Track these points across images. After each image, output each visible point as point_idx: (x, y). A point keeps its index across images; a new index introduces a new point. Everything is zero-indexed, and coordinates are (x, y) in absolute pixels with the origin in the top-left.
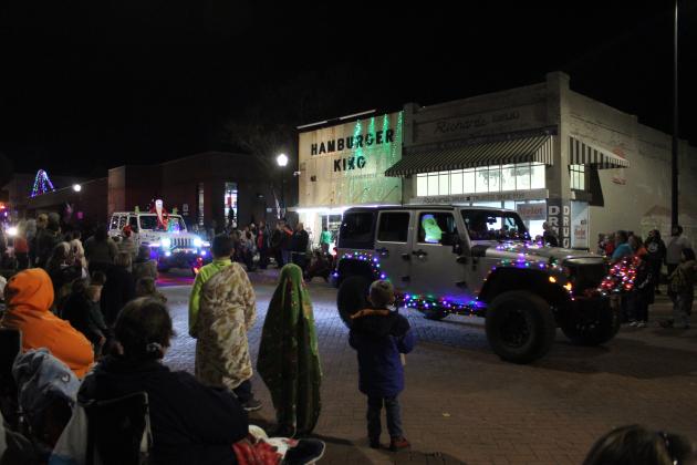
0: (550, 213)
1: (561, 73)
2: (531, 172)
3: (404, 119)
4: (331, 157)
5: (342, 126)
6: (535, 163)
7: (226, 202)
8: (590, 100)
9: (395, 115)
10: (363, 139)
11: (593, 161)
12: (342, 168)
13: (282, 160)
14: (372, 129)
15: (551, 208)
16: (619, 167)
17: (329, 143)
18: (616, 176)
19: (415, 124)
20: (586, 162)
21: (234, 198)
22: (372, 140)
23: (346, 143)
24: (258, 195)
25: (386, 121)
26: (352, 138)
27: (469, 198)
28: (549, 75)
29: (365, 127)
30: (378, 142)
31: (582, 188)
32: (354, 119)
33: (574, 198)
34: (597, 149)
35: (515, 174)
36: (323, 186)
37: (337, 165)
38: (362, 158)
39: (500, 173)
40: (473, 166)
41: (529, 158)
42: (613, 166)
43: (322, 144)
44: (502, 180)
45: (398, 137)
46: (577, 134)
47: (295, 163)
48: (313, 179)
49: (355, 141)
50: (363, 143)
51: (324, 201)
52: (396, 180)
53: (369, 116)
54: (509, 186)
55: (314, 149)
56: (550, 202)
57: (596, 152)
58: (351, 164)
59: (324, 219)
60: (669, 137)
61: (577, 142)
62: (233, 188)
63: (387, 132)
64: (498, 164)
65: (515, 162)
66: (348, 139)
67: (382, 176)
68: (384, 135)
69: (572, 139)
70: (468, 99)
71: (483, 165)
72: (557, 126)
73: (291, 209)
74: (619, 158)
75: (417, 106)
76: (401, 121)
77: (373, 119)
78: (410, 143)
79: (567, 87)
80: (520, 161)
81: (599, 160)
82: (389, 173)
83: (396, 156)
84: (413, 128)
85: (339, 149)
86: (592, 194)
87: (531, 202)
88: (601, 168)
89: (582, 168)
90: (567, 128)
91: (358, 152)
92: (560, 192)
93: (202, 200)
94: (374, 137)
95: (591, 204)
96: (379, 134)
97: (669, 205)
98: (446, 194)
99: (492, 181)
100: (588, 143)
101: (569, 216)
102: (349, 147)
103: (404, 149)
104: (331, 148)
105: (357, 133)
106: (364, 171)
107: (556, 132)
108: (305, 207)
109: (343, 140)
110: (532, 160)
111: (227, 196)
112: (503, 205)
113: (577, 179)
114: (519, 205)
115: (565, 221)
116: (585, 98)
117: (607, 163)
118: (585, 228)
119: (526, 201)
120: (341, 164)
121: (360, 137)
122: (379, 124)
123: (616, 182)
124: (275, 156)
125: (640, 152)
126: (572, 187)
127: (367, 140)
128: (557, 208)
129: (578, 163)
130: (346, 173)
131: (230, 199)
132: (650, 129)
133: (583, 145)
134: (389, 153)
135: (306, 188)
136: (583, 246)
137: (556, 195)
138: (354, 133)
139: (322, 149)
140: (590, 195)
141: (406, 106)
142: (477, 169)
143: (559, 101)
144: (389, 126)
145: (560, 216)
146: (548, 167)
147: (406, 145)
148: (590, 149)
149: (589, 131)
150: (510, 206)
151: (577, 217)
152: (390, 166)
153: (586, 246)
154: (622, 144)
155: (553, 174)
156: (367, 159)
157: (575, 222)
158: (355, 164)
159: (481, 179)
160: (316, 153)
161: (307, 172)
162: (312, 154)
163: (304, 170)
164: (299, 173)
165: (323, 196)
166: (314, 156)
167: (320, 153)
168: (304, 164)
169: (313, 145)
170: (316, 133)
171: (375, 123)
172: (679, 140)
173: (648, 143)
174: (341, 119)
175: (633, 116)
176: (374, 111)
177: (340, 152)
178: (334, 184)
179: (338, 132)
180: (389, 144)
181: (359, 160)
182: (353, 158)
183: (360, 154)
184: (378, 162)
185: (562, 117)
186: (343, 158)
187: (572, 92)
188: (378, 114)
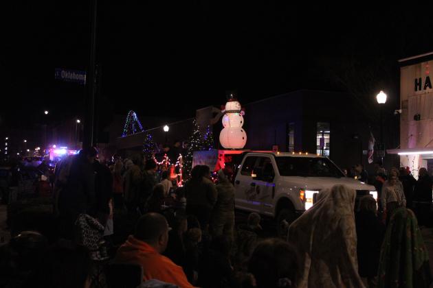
7: (318, 144)
13: (382, 98)
21: (327, 137)
24: (353, 136)
36: (429, 126)
43: (428, 79)
48: (417, 118)
51: (430, 142)
55: (418, 84)
62: (326, 129)
73: (392, 152)
93: (292, 142)
108: (407, 149)
111: (319, 137)
131: (322, 140)
135: (408, 128)
139: (428, 84)
160: (420, 89)
161: (409, 110)
162: (416, 90)
163: (407, 108)
164: (400, 111)
165: (427, 139)
166: (418, 92)
167: (425, 89)
168: (407, 101)
169: (416, 80)
170: (420, 67)
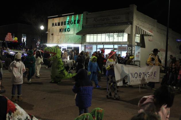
0: (129, 49)
1: (134, 5)
2: (123, 36)
4: (58, 28)
5: (63, 17)
6: (125, 33)
7: (22, 41)
8: (143, 14)
9: (80, 15)
10: (69, 22)
11: (143, 34)
13: (42, 28)
14: (73, 19)
15: (129, 48)
16: (150, 36)
17: (58, 23)
18: (149, 39)
19: (87, 18)
20: (141, 33)
21: (25, 39)
22: (72, 23)
23: (64, 23)
24: (33, 39)
25: (77, 17)
26: (66, 22)
27: (103, 43)
28: (131, 5)
29: (70, 18)
30: (75, 23)
31: (139, 42)
32: (67, 16)
33: (136, 45)
34: (144, 30)
35: (118, 36)
36: (55, 37)
37: (60, 30)
38: (69, 28)
39: (113, 36)
40: (105, 33)
41: (123, 31)
42: (149, 35)
43: (56, 24)
44: (114, 38)
45: (81, 22)
46: (138, 25)
47: (46, 29)
48: (52, 34)
49: (67, 23)
51: (56, 42)
52: (80, 36)
53: (72, 15)
54: (116, 40)
55: (53, 24)
56: (129, 46)
57: (144, 31)
58: (65, 30)
60: (166, 27)
61: (138, 27)
62: (25, 36)
63: (78, 20)
64: (113, 33)
65: (118, 33)
66: (65, 22)
67: (75, 35)
68: (76, 21)
69: (136, 26)
70: (104, 11)
71: (108, 33)
72: (132, 22)
73: (44, 44)
74: (151, 33)
75: (88, 13)
76: (82, 17)
77: (73, 16)
78: (85, 24)
79: (136, 9)
80: (120, 32)
81: (144, 34)
82: (77, 34)
83: (80, 29)
84: (86, 20)
85: (61, 25)
86: (142, 44)
87: (123, 46)
88: (145, 36)
89: (139, 36)
90: (135, 22)
91: (68, 26)
92: (132, 43)
94: (73, 22)
95: (141, 47)
96: (75, 21)
97: (165, 49)
98: (96, 41)
99: (111, 38)
100: (141, 28)
101: (134, 51)
102: (65, 24)
103: (83, 26)
104: (59, 25)
105: (68, 20)
106: (69, 33)
107: (132, 23)
108: (49, 43)
109: (63, 22)
110: (124, 32)
111: (23, 39)
112: (114, 46)
113: (137, 39)
114: (119, 46)
115: (133, 52)
116: (141, 13)
117: (147, 34)
118: (139, 54)
119: (121, 45)
120: (62, 30)
121: (69, 21)
122: (75, 17)
123: (150, 41)
124: (40, 26)
125: (157, 32)
126: (136, 41)
127: (71, 23)
128: (131, 48)
129: (138, 34)
130: (63, 33)
131: (23, 40)
132: (161, 24)
133: (140, 28)
134: (78, 27)
135: (50, 37)
136: (138, 60)
137: (131, 44)
138: (67, 20)
139: (56, 25)
140: (141, 44)
141: (84, 12)
142: (106, 34)
143: (133, 14)
144: (78, 18)
145: (131, 50)
146: (128, 35)
147: (83, 25)
148: (142, 29)
149: (142, 24)
150: (116, 46)
151: (137, 51)
152: (78, 31)
153: (139, 60)
154: (152, 29)
155: (130, 37)
156: (70, 29)
157: (136, 53)
158: (67, 30)
159: (107, 37)
160: (54, 26)
161: (50, 32)
162: (52, 26)
163: (49, 31)
164: (48, 32)
165: (55, 40)
166: (53, 27)
167: (55, 26)
168: (50, 29)
169: (53, 23)
170: (54, 20)
171: (74, 17)
172: (169, 28)
173: (160, 29)
174: (63, 15)
175: (156, 20)
176: (74, 13)
177: (62, 26)
178: (59, 37)
179: (61, 20)
180: (78, 24)
181: (68, 29)
182: (66, 28)
183: (68, 27)
184: (74, 30)
185: (134, 19)
186: (63, 28)
187: (137, 11)
188: (75, 14)
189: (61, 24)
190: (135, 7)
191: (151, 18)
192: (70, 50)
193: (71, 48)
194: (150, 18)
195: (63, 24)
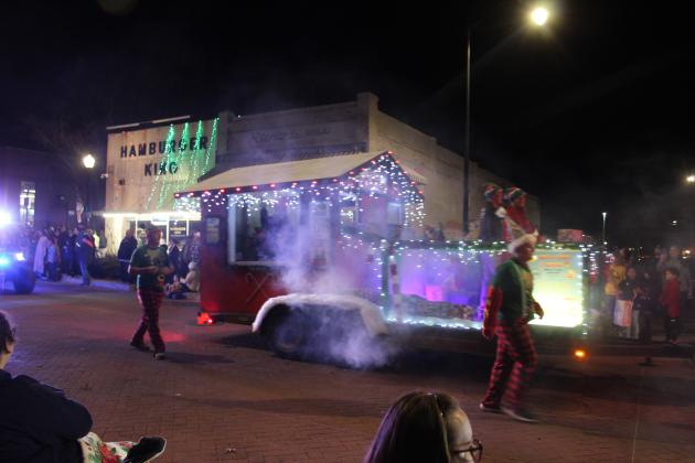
1: (370, 94)
3: (218, 127)
4: (140, 161)
5: (155, 130)
7: (22, 203)
8: (392, 119)
9: (210, 122)
10: (176, 145)
12: (153, 173)
13: (89, 161)
14: (186, 136)
16: (419, 183)
17: (140, 146)
19: (230, 133)
21: (32, 198)
22: (185, 146)
23: (158, 147)
24: (59, 196)
25: (200, 128)
26: (165, 143)
28: (359, 95)
29: (179, 132)
30: (192, 148)
32: (168, 124)
36: (132, 190)
37: (147, 170)
38: (174, 163)
43: (133, 148)
45: (212, 144)
47: (103, 165)
48: (122, 182)
49: (168, 146)
50: (176, 148)
51: (133, 205)
53: (183, 121)
55: (124, 151)
58: (163, 169)
59: (133, 224)
60: (463, 159)
62: (30, 188)
63: (201, 139)
66: (160, 143)
67: (193, 182)
68: (197, 142)
72: (365, 143)
73: (97, 214)
74: (420, 175)
75: (232, 114)
76: (215, 129)
77: (187, 125)
78: (223, 151)
79: (376, 107)
82: (201, 180)
83: (209, 163)
84: (227, 136)
85: (151, 153)
90: (375, 146)
91: (169, 157)
94: (188, 143)
96: (192, 140)
97: (461, 221)
102: (162, 151)
103: (217, 157)
104: (142, 152)
105: (170, 138)
106: (176, 177)
107: (364, 148)
108: (112, 210)
111: (24, 196)
120: (152, 168)
121: (174, 142)
122: (193, 130)
124: (81, 157)
125: (438, 171)
127: (180, 145)
130: (157, 178)
131: (27, 200)
132: (447, 151)
134: (203, 159)
135: (114, 192)
138: (167, 137)
139: (133, 152)
141: (221, 114)
143: (367, 122)
144: (203, 133)
147: (219, 153)
152: (204, 173)
154: (423, 163)
156: (179, 165)
158: (167, 169)
160: (126, 156)
161: (115, 174)
162: (122, 156)
163: (111, 173)
164: (107, 175)
165: (131, 200)
166: (124, 159)
167: (130, 156)
168: (113, 167)
169: (122, 148)
170: (126, 136)
171: (189, 128)
172: (470, 162)
173: (445, 163)
174: (155, 122)
175: (433, 139)
176: (188, 117)
177: (151, 156)
178: (144, 189)
179: (150, 136)
180: (203, 151)
181: (171, 165)
182: (165, 164)
183: (172, 160)
184: (191, 168)
185: (370, 136)
186: (154, 162)
187: (380, 113)
188: (193, 120)
189: (151, 148)
190: (373, 100)
191: (420, 133)
192: (178, 231)
193: (182, 224)
194: (416, 131)
195: (157, 149)
